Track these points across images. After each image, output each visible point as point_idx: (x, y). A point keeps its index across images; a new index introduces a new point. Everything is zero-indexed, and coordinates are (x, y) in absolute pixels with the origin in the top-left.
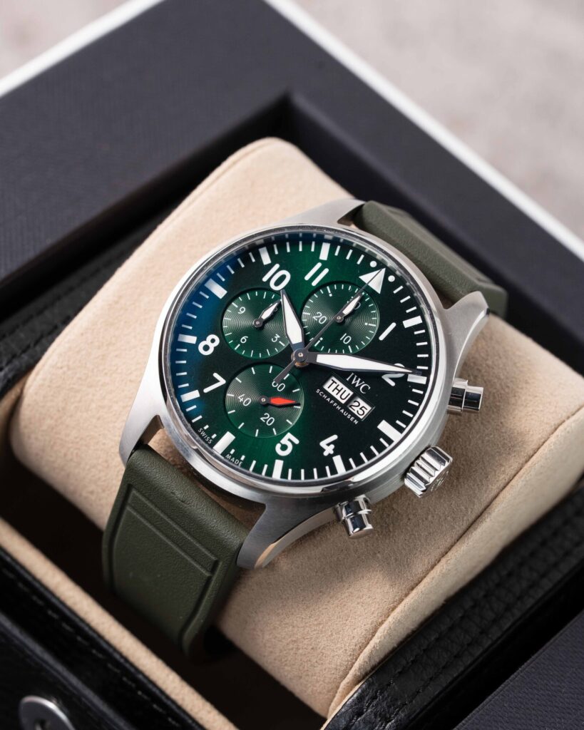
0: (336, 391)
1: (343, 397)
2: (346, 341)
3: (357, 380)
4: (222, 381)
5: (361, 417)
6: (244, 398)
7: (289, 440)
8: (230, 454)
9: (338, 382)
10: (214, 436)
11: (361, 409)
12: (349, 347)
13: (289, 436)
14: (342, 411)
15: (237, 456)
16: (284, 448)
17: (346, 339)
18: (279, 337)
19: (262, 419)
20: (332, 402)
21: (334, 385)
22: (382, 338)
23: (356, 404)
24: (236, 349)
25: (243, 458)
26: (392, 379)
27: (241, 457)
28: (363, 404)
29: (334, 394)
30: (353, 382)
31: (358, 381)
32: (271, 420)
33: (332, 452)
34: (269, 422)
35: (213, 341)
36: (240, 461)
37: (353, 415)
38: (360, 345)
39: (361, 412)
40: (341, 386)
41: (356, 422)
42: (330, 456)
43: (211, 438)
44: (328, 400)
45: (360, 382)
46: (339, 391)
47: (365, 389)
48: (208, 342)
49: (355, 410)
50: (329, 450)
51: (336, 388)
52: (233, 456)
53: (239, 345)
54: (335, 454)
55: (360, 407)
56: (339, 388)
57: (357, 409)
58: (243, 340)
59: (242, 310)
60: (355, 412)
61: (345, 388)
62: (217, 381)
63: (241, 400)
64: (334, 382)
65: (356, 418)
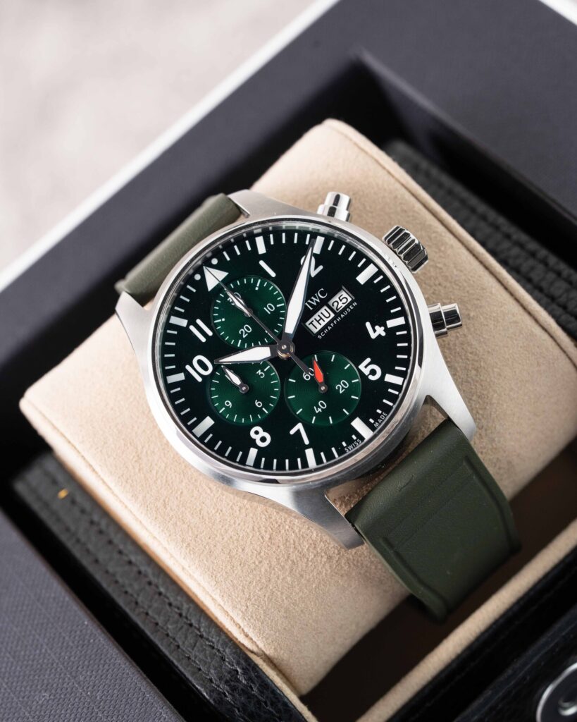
0: (321, 321)
1: (327, 315)
2: (272, 308)
3: (312, 300)
4: (300, 426)
5: (350, 299)
6: (318, 407)
7: (366, 367)
8: (374, 423)
9: (312, 319)
10: (354, 437)
11: (341, 300)
12: (278, 306)
13: (361, 367)
14: (342, 316)
15: (376, 417)
16: (373, 372)
17: (270, 308)
18: (260, 371)
19: (341, 392)
20: (332, 325)
21: (315, 323)
22: (273, 274)
23: (336, 304)
24: (267, 412)
25: (379, 411)
26: (316, 267)
27: (378, 413)
28: (336, 298)
29: (323, 324)
30: (315, 304)
31: (314, 299)
32: (344, 383)
33: (383, 328)
34: (346, 385)
35: (257, 433)
36: (382, 414)
37: (347, 306)
38: (278, 295)
39: (344, 301)
40: (316, 316)
41: (355, 304)
42: (386, 330)
43: (356, 440)
44: (329, 328)
45: (315, 297)
46: (321, 318)
47: (322, 293)
48: (257, 438)
49: (341, 305)
50: (380, 331)
51: (318, 321)
52: (376, 421)
53: (264, 409)
54: (385, 325)
55: (339, 301)
56: (318, 318)
57: (340, 304)
58: (259, 404)
59: (228, 403)
60: (344, 306)
61: (319, 313)
62: (298, 431)
63: (320, 410)
64: (311, 323)
65: (351, 303)
